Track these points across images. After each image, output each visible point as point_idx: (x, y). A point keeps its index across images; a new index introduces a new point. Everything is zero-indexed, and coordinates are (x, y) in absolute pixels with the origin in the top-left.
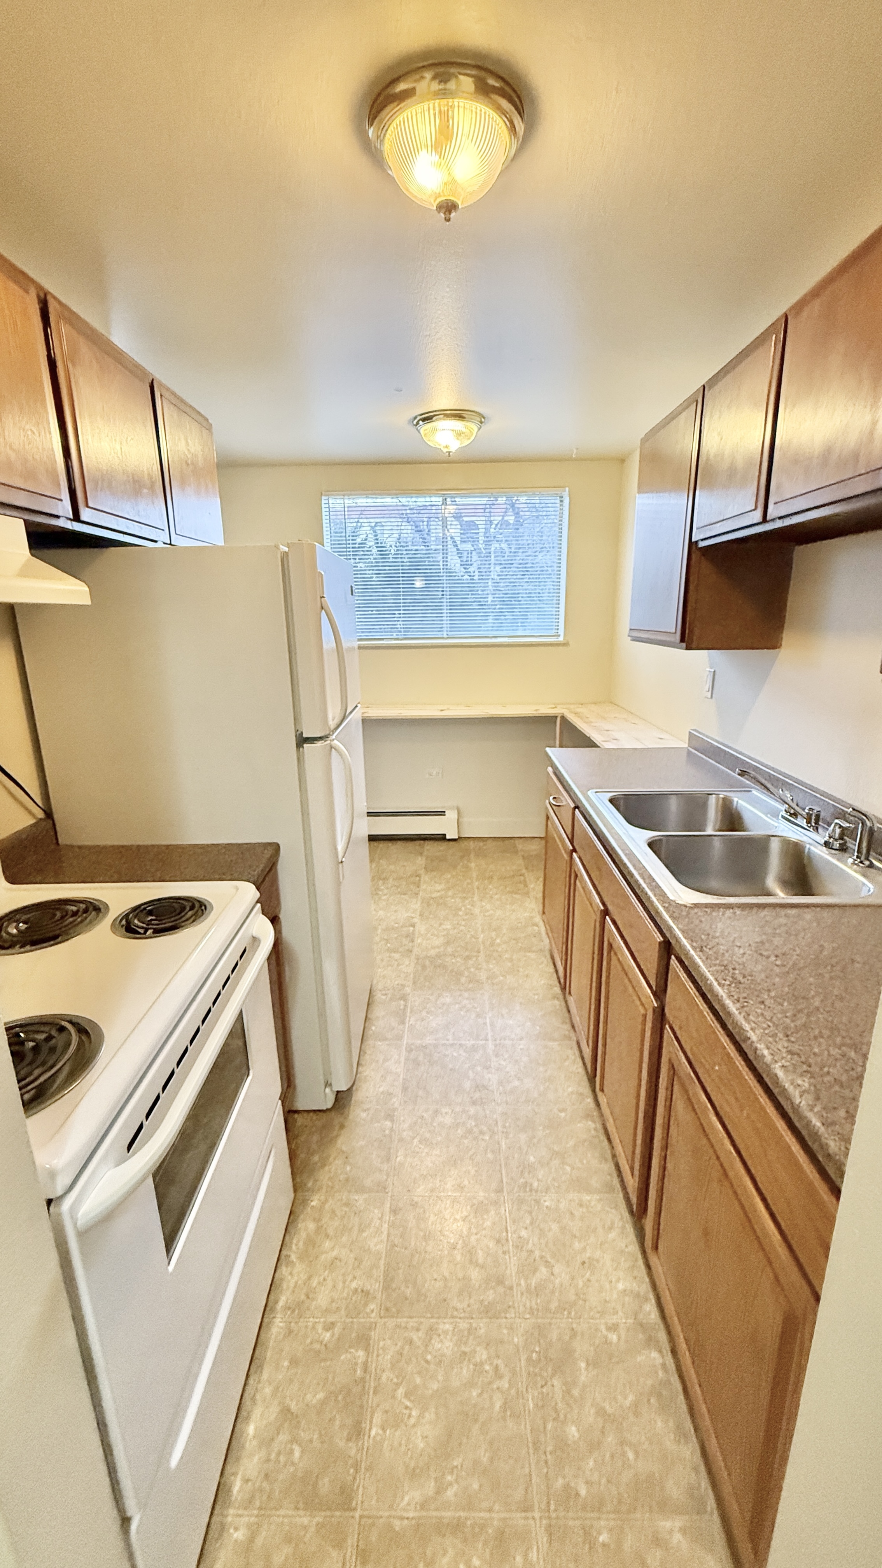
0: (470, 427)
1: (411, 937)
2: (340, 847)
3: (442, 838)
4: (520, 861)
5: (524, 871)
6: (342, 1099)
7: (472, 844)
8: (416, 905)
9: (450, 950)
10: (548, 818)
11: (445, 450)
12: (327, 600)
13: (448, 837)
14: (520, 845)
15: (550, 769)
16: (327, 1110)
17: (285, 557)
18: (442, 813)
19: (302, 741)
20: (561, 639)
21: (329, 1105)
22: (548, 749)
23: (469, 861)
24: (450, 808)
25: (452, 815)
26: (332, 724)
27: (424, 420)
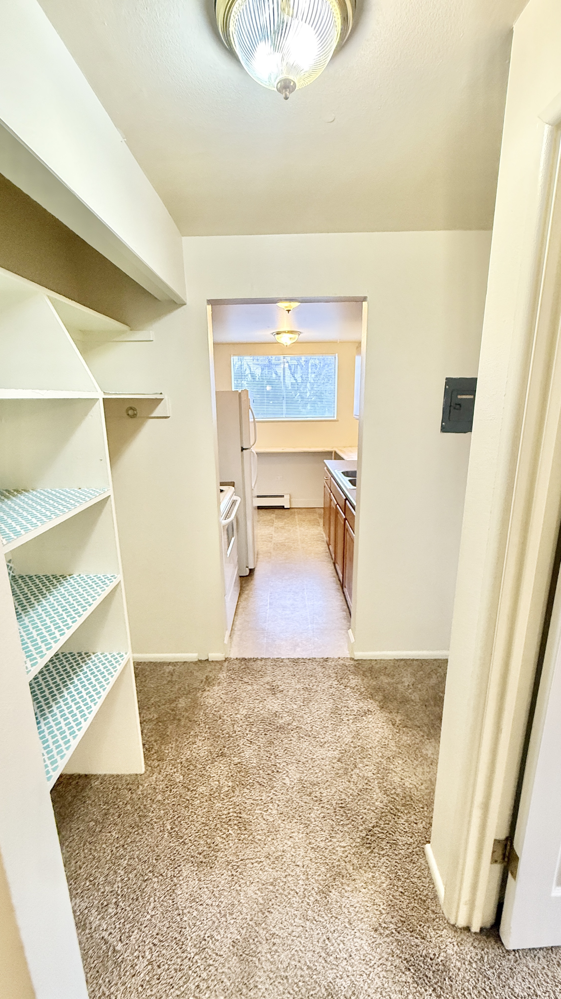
0: (295, 336)
1: (272, 538)
2: (253, 485)
3: (282, 508)
4: (317, 516)
5: (318, 519)
6: (252, 571)
7: (296, 510)
8: (272, 529)
9: (287, 541)
10: (325, 487)
11: (285, 345)
12: (251, 406)
13: (285, 507)
14: (317, 510)
15: (325, 468)
16: (247, 576)
17: (240, 394)
18: (283, 496)
19: (243, 449)
20: (335, 418)
21: (247, 574)
22: (325, 461)
23: (295, 516)
24: (287, 494)
25: (287, 497)
26: (252, 444)
27: (277, 334)
